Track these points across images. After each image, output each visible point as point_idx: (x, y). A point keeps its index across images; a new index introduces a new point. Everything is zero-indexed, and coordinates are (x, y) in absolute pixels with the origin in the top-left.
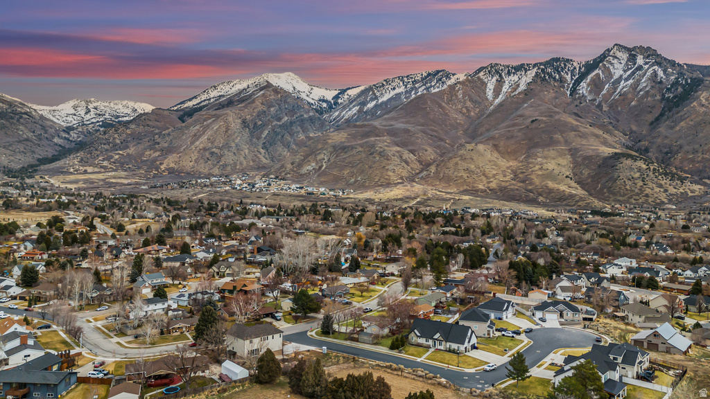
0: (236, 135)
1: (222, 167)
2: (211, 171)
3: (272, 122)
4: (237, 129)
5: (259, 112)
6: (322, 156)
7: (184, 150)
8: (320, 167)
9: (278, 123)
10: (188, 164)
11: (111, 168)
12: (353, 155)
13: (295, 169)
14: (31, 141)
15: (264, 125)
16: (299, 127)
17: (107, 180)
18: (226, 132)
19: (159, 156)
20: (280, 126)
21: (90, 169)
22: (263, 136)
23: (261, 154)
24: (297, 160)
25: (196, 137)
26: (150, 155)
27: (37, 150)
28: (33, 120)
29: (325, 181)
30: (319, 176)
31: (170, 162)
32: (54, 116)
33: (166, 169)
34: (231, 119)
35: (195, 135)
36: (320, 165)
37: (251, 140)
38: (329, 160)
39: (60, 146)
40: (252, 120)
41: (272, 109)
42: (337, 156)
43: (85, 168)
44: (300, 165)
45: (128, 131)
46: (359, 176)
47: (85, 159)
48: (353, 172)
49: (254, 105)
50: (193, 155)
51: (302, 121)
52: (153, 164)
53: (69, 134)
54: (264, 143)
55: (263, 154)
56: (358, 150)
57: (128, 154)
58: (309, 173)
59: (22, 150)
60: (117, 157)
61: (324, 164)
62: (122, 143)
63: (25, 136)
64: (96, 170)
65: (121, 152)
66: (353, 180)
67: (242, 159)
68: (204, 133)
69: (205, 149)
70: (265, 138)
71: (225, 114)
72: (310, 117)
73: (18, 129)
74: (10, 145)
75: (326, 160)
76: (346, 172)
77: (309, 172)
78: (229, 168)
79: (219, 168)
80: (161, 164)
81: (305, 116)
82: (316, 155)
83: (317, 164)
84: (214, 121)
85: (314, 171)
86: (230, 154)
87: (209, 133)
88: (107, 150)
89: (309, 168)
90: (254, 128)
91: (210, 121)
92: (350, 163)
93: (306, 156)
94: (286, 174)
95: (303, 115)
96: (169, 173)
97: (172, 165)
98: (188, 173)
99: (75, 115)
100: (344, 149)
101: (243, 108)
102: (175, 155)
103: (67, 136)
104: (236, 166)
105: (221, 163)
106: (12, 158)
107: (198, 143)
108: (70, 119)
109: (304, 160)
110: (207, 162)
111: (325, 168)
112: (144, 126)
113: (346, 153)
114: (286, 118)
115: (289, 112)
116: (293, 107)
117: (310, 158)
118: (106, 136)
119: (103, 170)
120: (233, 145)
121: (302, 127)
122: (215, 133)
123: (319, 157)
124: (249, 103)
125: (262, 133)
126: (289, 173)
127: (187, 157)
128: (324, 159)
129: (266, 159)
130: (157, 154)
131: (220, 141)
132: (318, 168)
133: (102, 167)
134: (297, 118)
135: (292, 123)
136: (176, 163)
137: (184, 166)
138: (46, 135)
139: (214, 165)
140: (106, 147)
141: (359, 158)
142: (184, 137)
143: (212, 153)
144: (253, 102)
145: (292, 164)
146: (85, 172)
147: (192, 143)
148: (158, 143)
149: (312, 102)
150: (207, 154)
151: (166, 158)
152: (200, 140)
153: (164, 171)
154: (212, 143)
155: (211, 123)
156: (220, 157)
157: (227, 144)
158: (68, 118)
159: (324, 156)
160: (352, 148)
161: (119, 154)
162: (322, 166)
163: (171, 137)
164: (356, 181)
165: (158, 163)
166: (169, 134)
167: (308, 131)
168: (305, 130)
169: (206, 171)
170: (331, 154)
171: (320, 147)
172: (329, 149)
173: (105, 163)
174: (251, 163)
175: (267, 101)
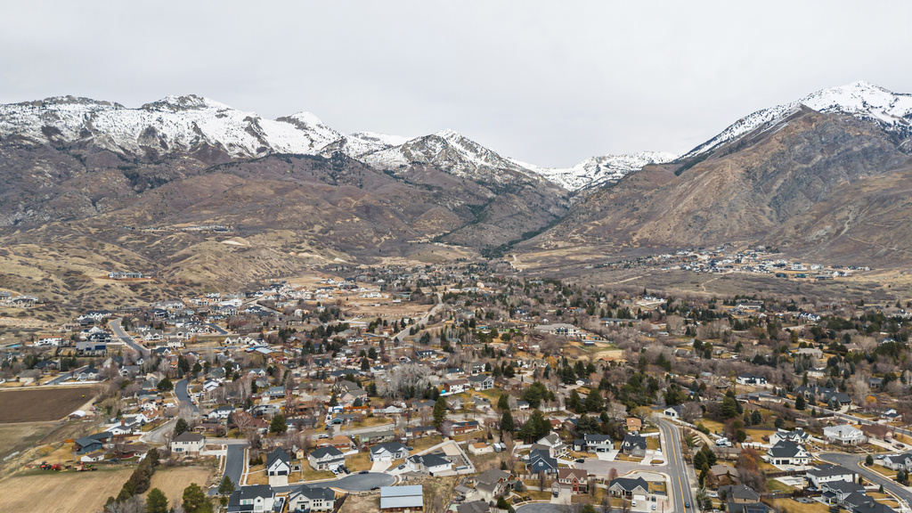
0: (732, 190)
1: (705, 236)
2: (690, 242)
3: (793, 167)
4: (735, 183)
5: (773, 155)
6: (845, 213)
7: (664, 215)
8: (839, 232)
9: (805, 166)
10: (665, 233)
11: (581, 242)
12: (898, 211)
13: (800, 235)
14: (524, 214)
15: (780, 171)
16: (841, 168)
17: (566, 258)
18: (720, 187)
19: (635, 224)
20: (807, 170)
21: (560, 244)
22: (775, 188)
23: (764, 213)
24: (805, 222)
25: (682, 197)
26: (626, 224)
27: (526, 223)
28: (535, 190)
29: (838, 253)
30: (832, 244)
31: (644, 232)
32: (565, 180)
33: (639, 241)
34: (728, 170)
35: (680, 196)
36: (838, 227)
37: (754, 195)
38: (855, 220)
39: (554, 216)
40: (761, 167)
41: (797, 147)
42: (870, 213)
43: (557, 243)
44: (808, 229)
45: (612, 196)
46: (896, 243)
47: (560, 233)
48: (888, 238)
49: (768, 146)
50: (672, 222)
51: (848, 158)
52: (625, 236)
53: (568, 200)
54: (775, 198)
55: (768, 214)
56: (905, 202)
57: (604, 225)
58: (819, 241)
59: (511, 225)
60: (591, 228)
61: (846, 226)
62: (601, 210)
63: (519, 210)
64: (567, 244)
65: (596, 222)
66: (884, 250)
67: (735, 222)
68: (691, 192)
69: (688, 213)
70: (777, 190)
71: (723, 164)
72: (864, 149)
73: (512, 203)
74: (501, 222)
75: (851, 219)
76: (876, 238)
77: (819, 239)
78: (714, 237)
79: (701, 237)
80: (634, 234)
81: (855, 149)
82: (834, 214)
83: (833, 227)
84: (706, 175)
85: (827, 237)
86: (719, 217)
87: (698, 191)
88: (585, 220)
89: (821, 233)
90: (762, 178)
91: (702, 175)
92: (888, 222)
93: (819, 216)
94: (783, 244)
95: (851, 149)
96: (641, 245)
97: (646, 235)
98: (662, 245)
99: (585, 176)
100: (883, 200)
101: (749, 153)
102: (652, 222)
103: (565, 203)
104: (724, 233)
105: (705, 230)
106: (498, 235)
107: (681, 205)
108: (579, 181)
109: (816, 221)
110: (687, 229)
111: (847, 233)
112: (630, 188)
113: (885, 207)
114: (820, 157)
115: (828, 146)
116: (836, 138)
117: (824, 219)
118: (587, 205)
119: (573, 245)
120: (725, 205)
121: (846, 167)
122: (705, 190)
123: (839, 216)
124: (762, 144)
125: (773, 183)
126: (788, 242)
127: (665, 224)
128: (848, 218)
129: (772, 220)
130: (635, 221)
131: (709, 201)
132: (834, 232)
133: (572, 241)
134: (839, 154)
135: (828, 163)
136: (651, 232)
137: (659, 236)
138: (542, 206)
139: (696, 233)
140: (584, 217)
141: (905, 214)
142: (668, 199)
143: (696, 218)
144: (769, 141)
145: (796, 228)
146: (556, 247)
147: (675, 206)
148: (637, 209)
149: (890, 121)
150: (690, 219)
151: (640, 227)
152: (685, 201)
153: (635, 244)
154: (699, 204)
155: (702, 178)
156: (704, 222)
157: (718, 204)
158: (577, 181)
159: (848, 214)
160: (897, 199)
161: (594, 224)
162: (843, 229)
163: (653, 200)
164: (889, 252)
165: (631, 233)
166: (651, 197)
167: (856, 172)
168: (850, 171)
169: (684, 242)
170: (861, 210)
171: (847, 199)
172: (860, 203)
173: (577, 237)
174: (747, 228)
175: (789, 137)
